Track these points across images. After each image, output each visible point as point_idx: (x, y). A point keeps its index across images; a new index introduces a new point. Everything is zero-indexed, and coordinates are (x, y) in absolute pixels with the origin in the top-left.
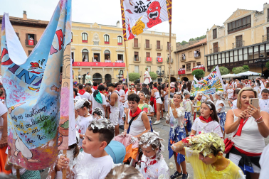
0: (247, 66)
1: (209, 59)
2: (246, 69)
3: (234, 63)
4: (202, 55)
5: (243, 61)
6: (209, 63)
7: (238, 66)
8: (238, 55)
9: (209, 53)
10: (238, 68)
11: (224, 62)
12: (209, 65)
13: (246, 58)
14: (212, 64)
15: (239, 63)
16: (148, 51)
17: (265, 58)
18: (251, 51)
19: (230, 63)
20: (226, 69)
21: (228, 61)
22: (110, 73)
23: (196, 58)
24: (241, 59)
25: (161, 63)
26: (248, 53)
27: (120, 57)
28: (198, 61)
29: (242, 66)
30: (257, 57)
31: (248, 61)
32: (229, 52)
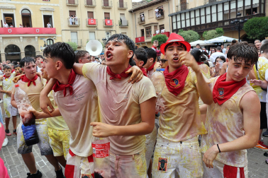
0: (221, 29)
1: (174, 20)
2: (219, 34)
3: (206, 25)
4: (166, 14)
5: (218, 22)
6: (175, 24)
7: (211, 29)
8: (211, 14)
9: (174, 11)
10: (210, 32)
11: (193, 24)
12: (175, 28)
13: (221, 18)
14: (179, 27)
15: (212, 25)
16: (91, 10)
17: (243, 18)
18: (226, 8)
19: (201, 25)
20: (195, 34)
21: (198, 23)
22: (32, 43)
23: (159, 19)
24: (214, 20)
25: (111, 27)
26: (223, 11)
27: (48, 19)
28: (160, 23)
29: (214, 29)
30: (233, 17)
31: (223, 22)
32: (200, 9)
